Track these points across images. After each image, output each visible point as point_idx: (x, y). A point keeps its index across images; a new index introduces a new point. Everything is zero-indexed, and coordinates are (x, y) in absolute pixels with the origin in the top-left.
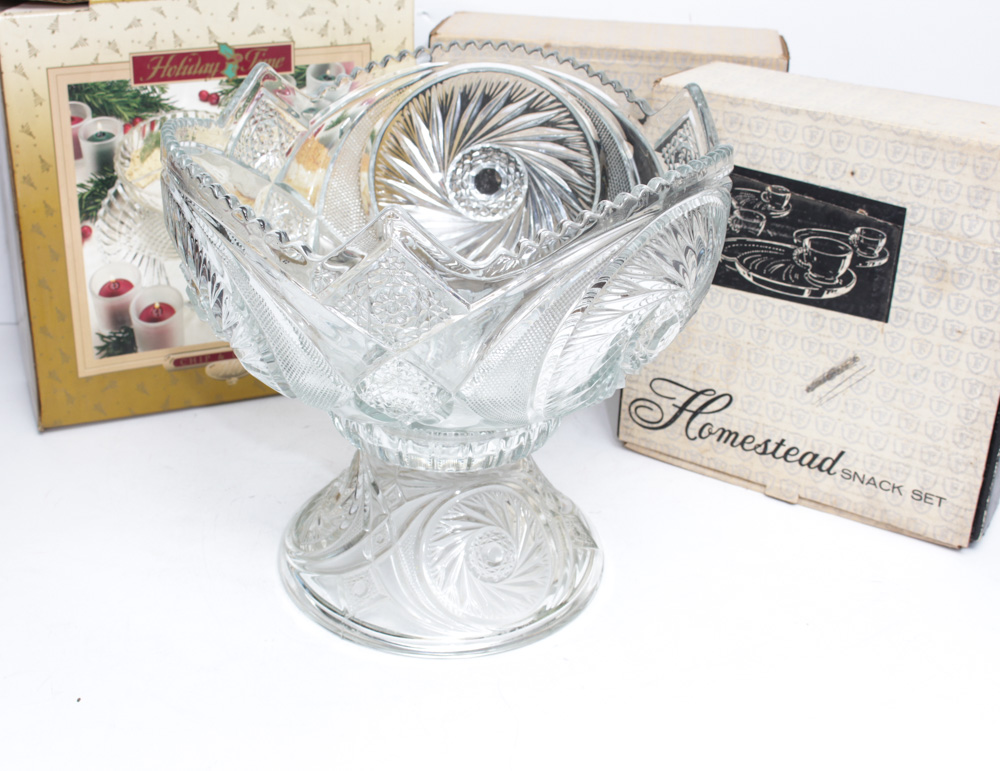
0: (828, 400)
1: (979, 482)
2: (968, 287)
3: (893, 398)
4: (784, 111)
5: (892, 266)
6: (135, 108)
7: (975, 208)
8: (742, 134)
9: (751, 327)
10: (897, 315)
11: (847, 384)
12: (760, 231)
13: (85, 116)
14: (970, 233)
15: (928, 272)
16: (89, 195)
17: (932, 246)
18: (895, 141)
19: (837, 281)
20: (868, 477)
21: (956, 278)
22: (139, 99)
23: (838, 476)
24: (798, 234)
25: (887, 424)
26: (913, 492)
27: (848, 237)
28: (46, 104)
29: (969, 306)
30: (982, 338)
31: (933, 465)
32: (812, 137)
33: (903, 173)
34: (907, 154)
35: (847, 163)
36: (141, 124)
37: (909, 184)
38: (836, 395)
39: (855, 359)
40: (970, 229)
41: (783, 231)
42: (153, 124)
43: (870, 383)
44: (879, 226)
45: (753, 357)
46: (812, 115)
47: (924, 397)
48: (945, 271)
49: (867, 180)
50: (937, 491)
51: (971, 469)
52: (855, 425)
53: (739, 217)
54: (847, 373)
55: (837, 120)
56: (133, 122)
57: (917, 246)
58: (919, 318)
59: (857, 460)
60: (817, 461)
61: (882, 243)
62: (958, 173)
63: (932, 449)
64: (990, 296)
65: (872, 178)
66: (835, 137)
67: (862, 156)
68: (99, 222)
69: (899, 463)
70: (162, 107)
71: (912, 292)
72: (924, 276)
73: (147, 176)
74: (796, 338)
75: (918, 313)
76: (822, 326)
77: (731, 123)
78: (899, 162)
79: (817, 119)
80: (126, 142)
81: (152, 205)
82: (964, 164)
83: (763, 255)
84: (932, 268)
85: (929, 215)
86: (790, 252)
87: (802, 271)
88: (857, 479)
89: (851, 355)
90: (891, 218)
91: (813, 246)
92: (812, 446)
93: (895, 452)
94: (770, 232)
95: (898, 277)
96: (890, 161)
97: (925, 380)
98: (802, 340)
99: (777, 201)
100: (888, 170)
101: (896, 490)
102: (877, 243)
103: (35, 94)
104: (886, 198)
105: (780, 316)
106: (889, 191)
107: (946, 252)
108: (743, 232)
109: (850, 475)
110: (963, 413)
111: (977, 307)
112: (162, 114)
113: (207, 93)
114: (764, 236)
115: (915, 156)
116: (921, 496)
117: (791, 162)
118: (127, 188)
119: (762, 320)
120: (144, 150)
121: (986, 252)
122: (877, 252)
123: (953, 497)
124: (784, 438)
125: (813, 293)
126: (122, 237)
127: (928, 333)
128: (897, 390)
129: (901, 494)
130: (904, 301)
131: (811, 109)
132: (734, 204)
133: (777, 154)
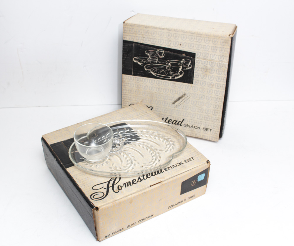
0: (179, 106)
1: (220, 124)
2: (214, 73)
3: (196, 104)
4: (160, 29)
5: (193, 69)
7: (214, 52)
8: (149, 36)
9: (156, 88)
10: (195, 82)
11: (183, 101)
12: (157, 62)
14: (213, 59)
15: (202, 70)
17: (203, 63)
18: (191, 36)
19: (178, 74)
20: (191, 125)
21: (210, 71)
23: (183, 126)
24: (167, 62)
25: (195, 111)
26: (203, 128)
27: (180, 62)
29: (214, 78)
30: (218, 86)
31: (208, 121)
32: (169, 36)
33: (194, 44)
34: (194, 39)
35: (179, 42)
37: (196, 47)
38: (181, 104)
39: (185, 94)
40: (213, 58)
41: (163, 61)
43: (189, 100)
44: (189, 58)
45: (157, 96)
46: (168, 29)
47: (204, 103)
48: (207, 69)
49: (184, 46)
50: (209, 127)
51: (218, 121)
52: (186, 112)
53: (150, 58)
54: (183, 98)
55: (175, 30)
57: (199, 63)
58: (201, 82)
60: (177, 123)
61: (190, 63)
62: (208, 43)
63: (207, 117)
64: (219, 75)
65: (186, 46)
66: (175, 36)
67: (183, 40)
69: (199, 121)
71: (199, 75)
72: (202, 71)
74: (169, 90)
75: (201, 81)
76: (175, 86)
77: (146, 33)
78: (193, 41)
79: (170, 31)
82: (210, 41)
83: (158, 68)
84: (203, 69)
85: (202, 55)
86: (165, 67)
87: (169, 72)
88: (188, 126)
89: (184, 94)
90: (193, 55)
91: (171, 65)
92: (175, 119)
93: (197, 118)
94: (159, 62)
95: (195, 71)
96: (190, 41)
97: (204, 98)
98: (170, 90)
99: (160, 53)
100: (190, 43)
101: (199, 128)
102: (188, 63)
104: (190, 51)
105: (164, 85)
106: (191, 49)
107: (207, 64)
108: (152, 62)
109: (186, 125)
110: (215, 106)
111: (216, 78)
115: (197, 39)
116: (205, 129)
117: (163, 42)
119: (159, 86)
121: (217, 63)
122: (189, 65)
123: (213, 129)
124: (168, 117)
125: (172, 78)
127: (204, 86)
128: (197, 102)
129: (200, 129)
130: (197, 78)
131: (168, 28)
132: (149, 55)
133: (159, 41)
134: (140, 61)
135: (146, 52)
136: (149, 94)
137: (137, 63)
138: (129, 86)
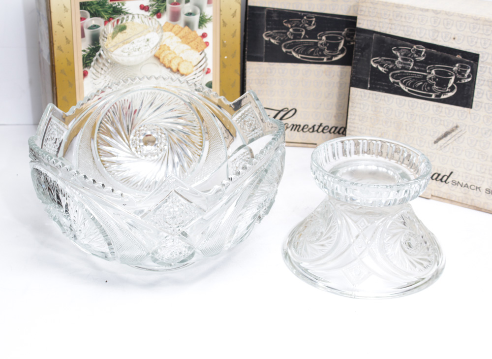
0: (445, 147)
4: (422, 10)
5: (473, 82)
6: (110, 13)
8: (402, 21)
9: (407, 114)
10: (476, 105)
11: (453, 139)
12: (411, 67)
13: (87, 17)
15: (490, 84)
16: (87, 55)
18: (474, 23)
19: (448, 90)
20: (464, 183)
22: (112, 9)
23: (450, 184)
24: (429, 68)
25: (473, 157)
26: (486, 190)
27: (452, 69)
28: (69, 11)
32: (435, 22)
33: (478, 38)
34: (479, 29)
35: (452, 34)
36: (112, 21)
37: (481, 43)
38: (448, 145)
39: (457, 127)
41: (422, 67)
42: (118, 21)
43: (464, 138)
44: (467, 63)
46: (436, 12)
47: (490, 144)
49: (461, 41)
52: (458, 158)
53: (401, 61)
54: (453, 133)
55: (446, 13)
56: (109, 20)
57: (485, 72)
58: (486, 106)
59: (459, 175)
60: (440, 177)
61: (469, 71)
65: (463, 40)
66: (445, 22)
67: (458, 30)
68: (92, 69)
69: (479, 176)
70: (122, 12)
71: (483, 94)
72: (488, 86)
73: (114, 46)
74: (429, 118)
75: (486, 103)
76: (441, 112)
77: (397, 16)
78: (476, 33)
79: (437, 14)
80: (105, 30)
81: (116, 60)
83: (413, 78)
85: (490, 57)
86: (425, 77)
87: (431, 85)
88: (459, 185)
89: (455, 125)
90: (472, 59)
91: (436, 73)
92: (437, 170)
93: (477, 171)
94: (416, 68)
95: (476, 86)
96: (472, 32)
97: (490, 135)
98: (432, 118)
99: (419, 53)
100: (471, 36)
101: (478, 189)
102: (466, 71)
103: (65, 7)
104: (470, 49)
105: (421, 108)
106: (472, 46)
108: (403, 68)
109: (455, 183)
112: (123, 16)
113: (143, 5)
114: (413, 69)
115: (483, 29)
116: (490, 191)
117: (425, 34)
118: (105, 52)
119: (412, 110)
120: (113, 34)
122: (466, 75)
125: (437, 96)
126: (102, 76)
128: (477, 141)
129: (480, 191)
130: (480, 98)
131: (435, 9)
132: (398, 54)
133: (418, 30)
134: (382, 66)
135: (394, 50)
136: (394, 123)
137: (377, 68)
138: (360, 108)
